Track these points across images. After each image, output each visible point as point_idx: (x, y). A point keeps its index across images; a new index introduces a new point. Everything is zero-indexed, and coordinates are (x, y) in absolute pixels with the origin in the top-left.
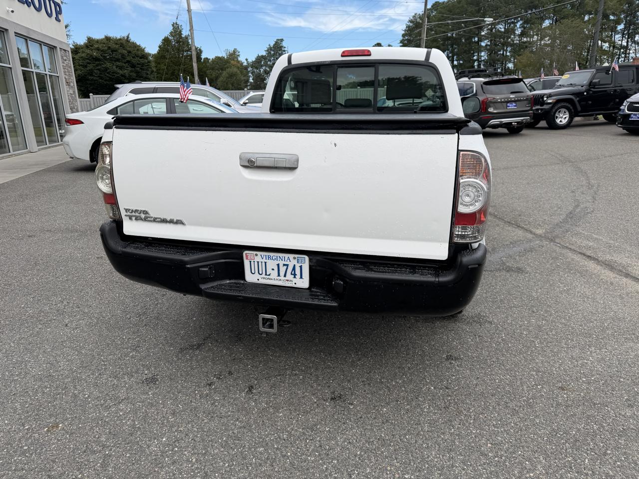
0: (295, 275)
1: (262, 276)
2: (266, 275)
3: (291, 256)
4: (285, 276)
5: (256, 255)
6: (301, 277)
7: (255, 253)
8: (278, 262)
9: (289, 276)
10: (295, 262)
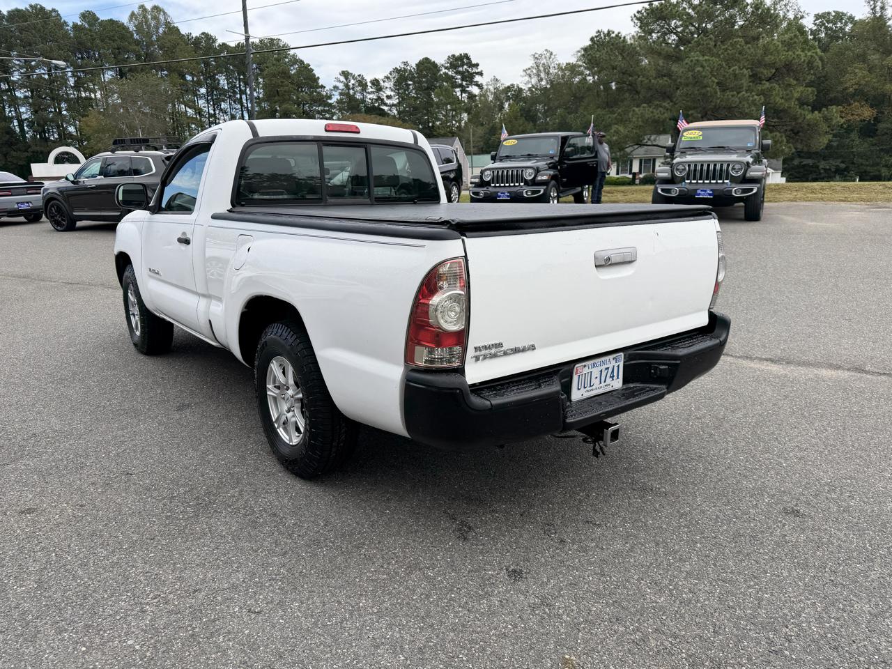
0: (612, 377)
1: (586, 390)
2: (590, 386)
3: (611, 357)
4: (605, 382)
5: (585, 366)
6: (618, 378)
7: (583, 364)
8: (600, 368)
9: (609, 380)
10: (613, 363)
